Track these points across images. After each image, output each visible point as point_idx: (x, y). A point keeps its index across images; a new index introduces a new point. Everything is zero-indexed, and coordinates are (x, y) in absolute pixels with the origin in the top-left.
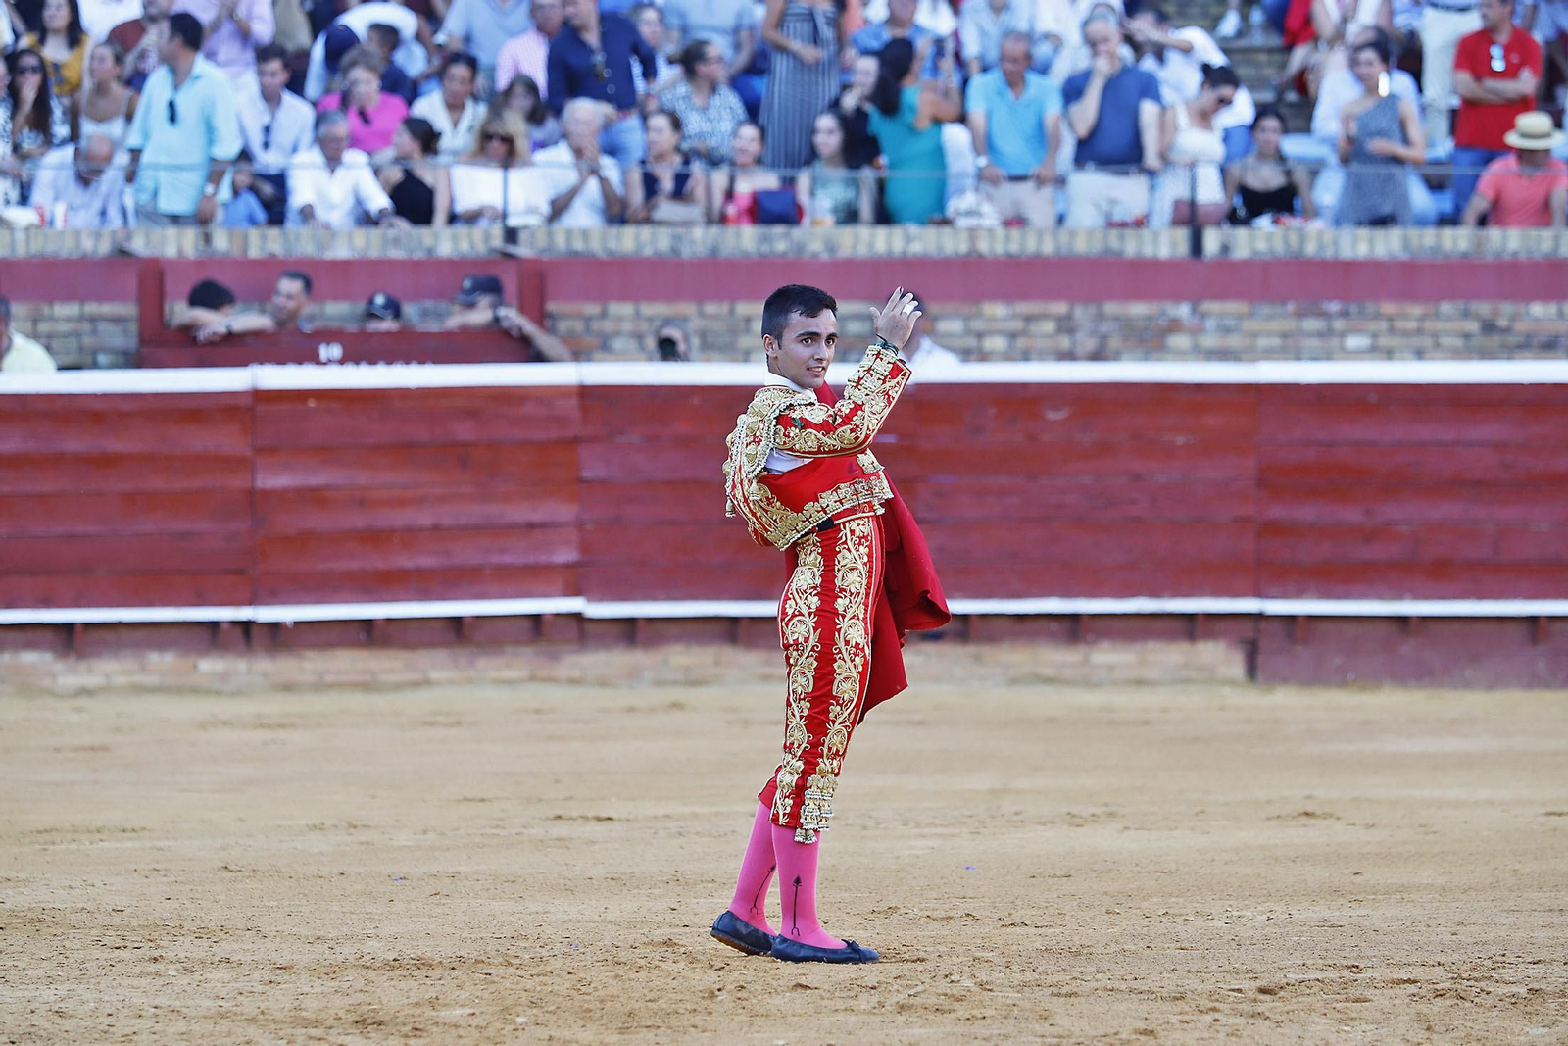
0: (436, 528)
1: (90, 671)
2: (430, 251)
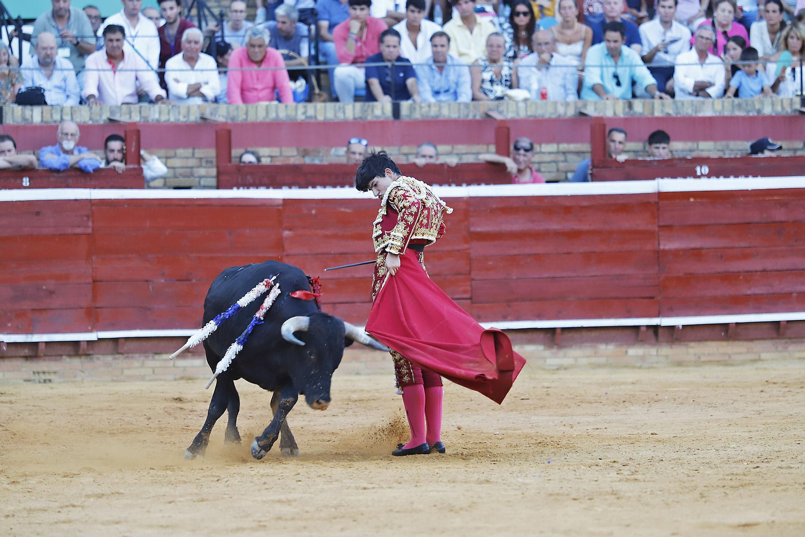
0: (764, 271)
1: (565, 356)
2: (759, 111)
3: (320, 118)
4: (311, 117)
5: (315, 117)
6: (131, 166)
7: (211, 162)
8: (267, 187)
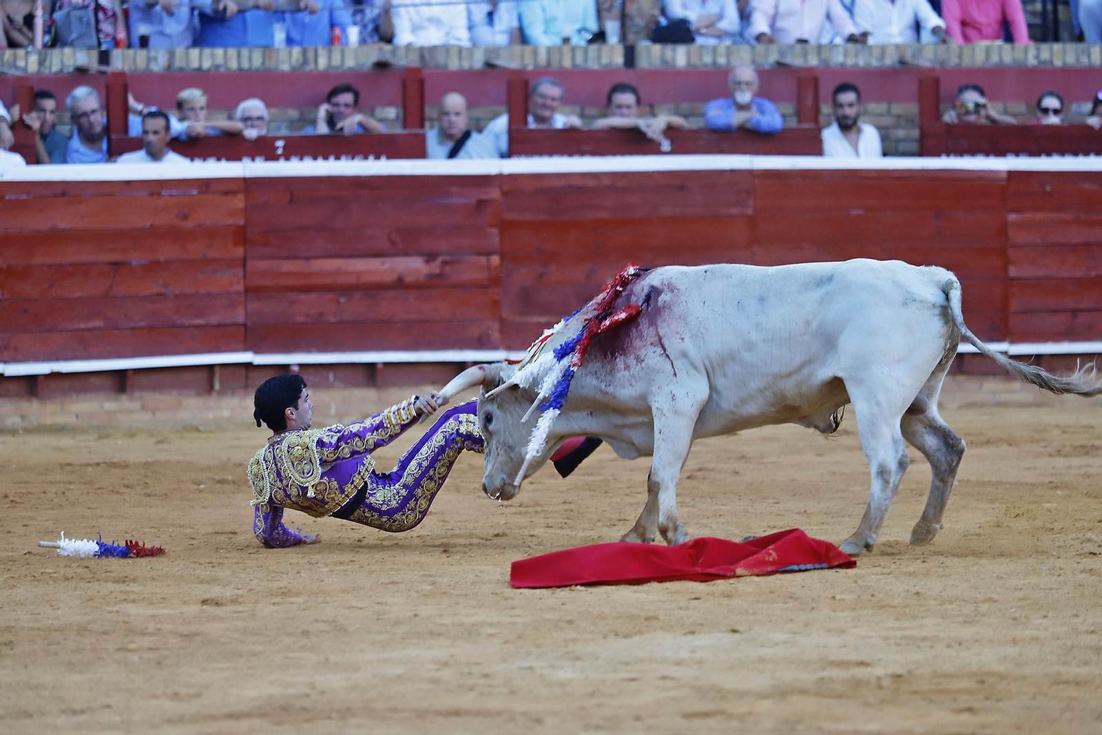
3: (1058, 63)
4: (1045, 62)
5: (1052, 62)
6: (806, 126)
7: (913, 121)
8: (987, 154)
